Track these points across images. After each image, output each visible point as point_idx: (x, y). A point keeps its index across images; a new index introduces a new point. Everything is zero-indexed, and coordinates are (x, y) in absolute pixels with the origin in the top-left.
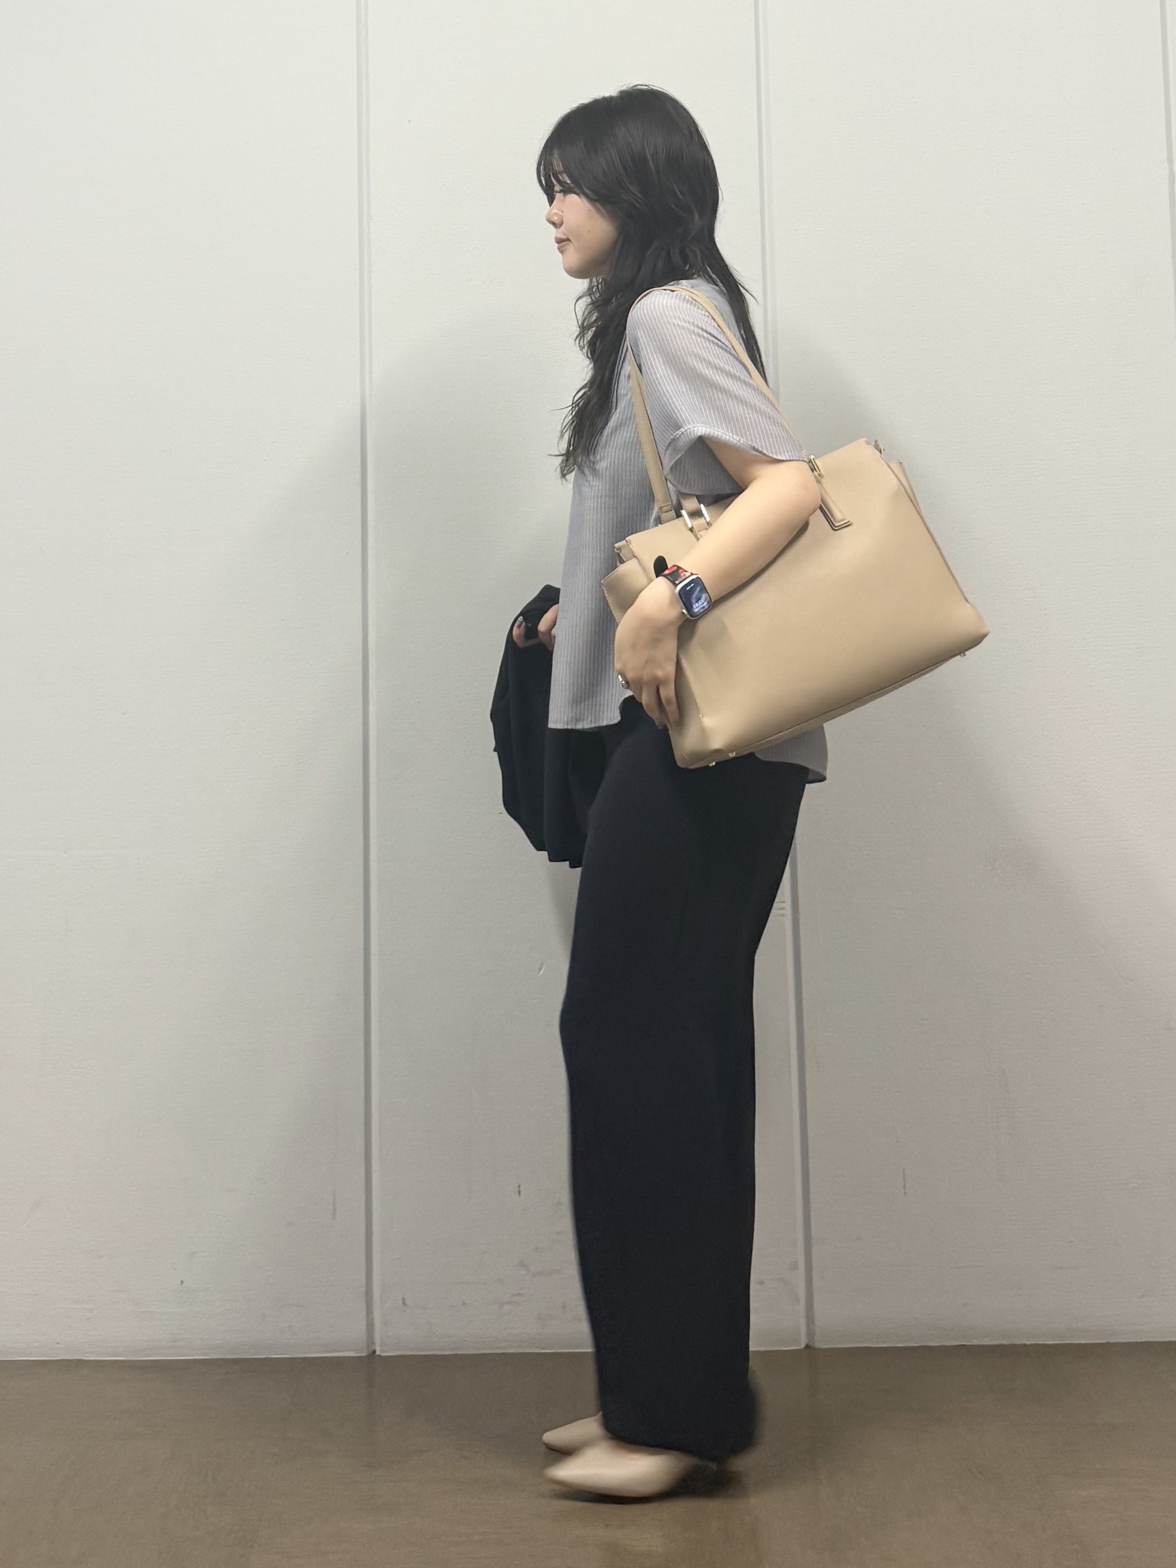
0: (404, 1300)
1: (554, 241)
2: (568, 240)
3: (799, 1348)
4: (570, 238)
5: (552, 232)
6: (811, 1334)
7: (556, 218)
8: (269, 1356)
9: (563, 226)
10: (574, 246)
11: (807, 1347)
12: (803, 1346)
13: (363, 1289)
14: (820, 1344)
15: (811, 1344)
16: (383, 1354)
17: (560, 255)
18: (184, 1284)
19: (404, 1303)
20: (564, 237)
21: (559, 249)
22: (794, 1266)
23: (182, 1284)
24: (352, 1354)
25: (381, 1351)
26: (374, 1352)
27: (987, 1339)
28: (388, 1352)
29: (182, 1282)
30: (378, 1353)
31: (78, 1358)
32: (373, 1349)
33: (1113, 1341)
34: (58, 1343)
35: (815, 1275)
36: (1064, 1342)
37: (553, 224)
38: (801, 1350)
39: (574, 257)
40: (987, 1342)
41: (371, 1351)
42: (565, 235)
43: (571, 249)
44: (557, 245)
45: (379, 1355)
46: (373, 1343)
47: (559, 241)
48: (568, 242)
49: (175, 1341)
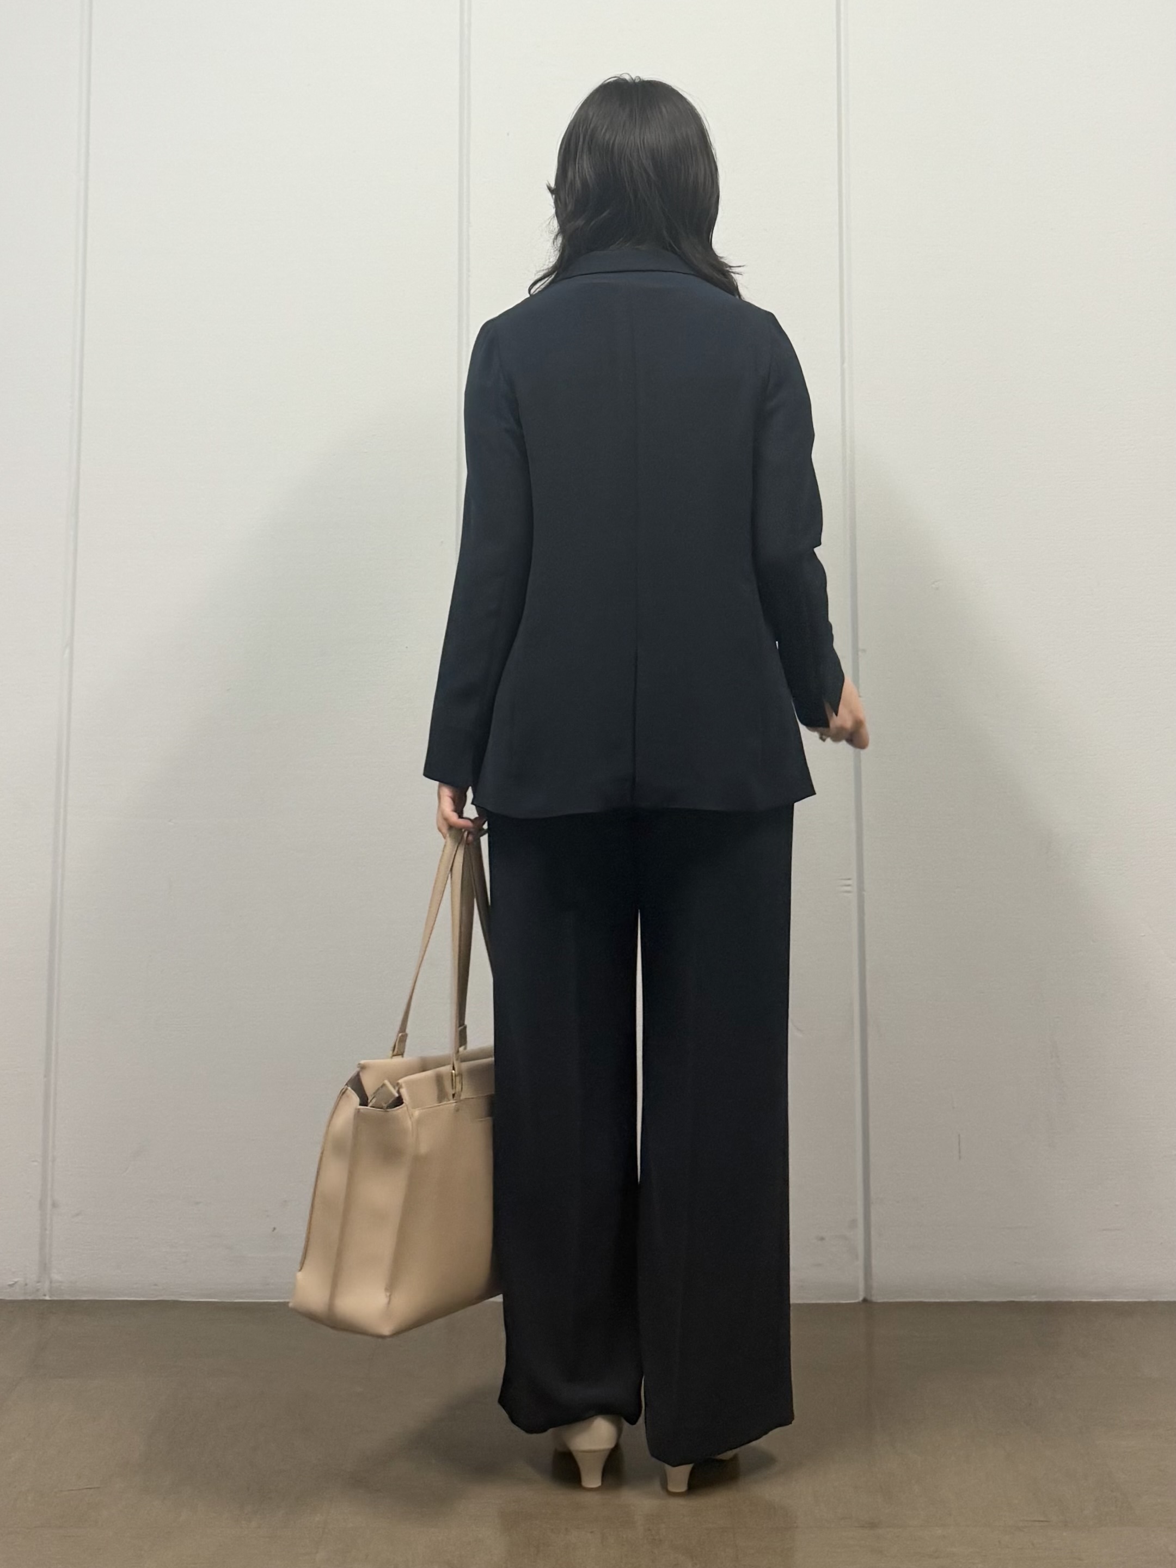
3: (856, 1301)
6: (868, 1287)
11: (865, 1300)
12: (861, 1299)
14: (878, 1298)
15: (869, 1298)
18: (276, 1231)
22: (853, 1223)
23: (273, 1231)
27: (1034, 1296)
29: (275, 1229)
31: (175, 1299)
33: (1154, 1300)
35: (873, 1232)
36: (1107, 1300)
38: (859, 1303)
40: (1034, 1299)
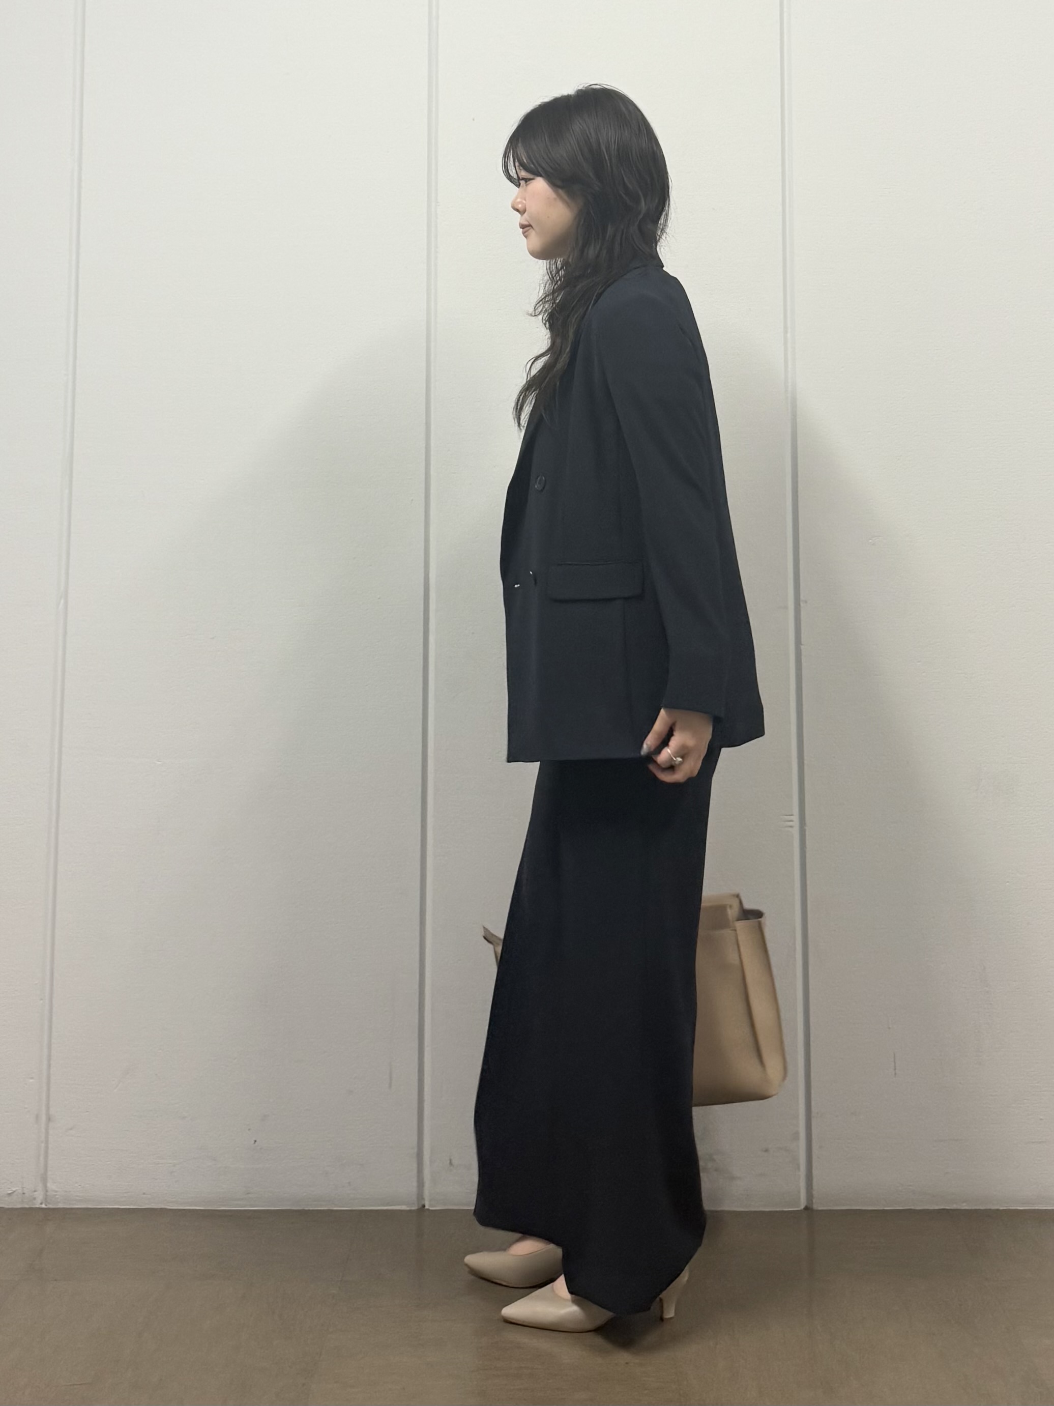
0: (451, 1160)
1: (519, 227)
2: (530, 226)
3: (799, 1209)
4: (532, 224)
5: (517, 218)
7: (520, 206)
8: (331, 1208)
9: (526, 213)
10: (536, 232)
11: (806, 1208)
12: (802, 1207)
13: (416, 1150)
14: (817, 1206)
15: (810, 1206)
16: (431, 1209)
17: (525, 238)
18: (257, 1143)
19: (451, 1163)
20: (526, 223)
21: (524, 233)
22: (796, 1136)
23: (255, 1143)
24: (404, 1208)
25: (430, 1206)
26: (424, 1206)
27: (964, 1204)
28: (435, 1206)
29: (255, 1141)
30: (427, 1207)
31: (163, 1207)
32: (423, 1203)
34: (144, 1194)
35: (814, 1145)
37: (518, 210)
38: (801, 1210)
39: (536, 240)
40: (965, 1206)
41: (420, 1206)
42: (528, 221)
43: (532, 233)
44: (522, 230)
45: (428, 1209)
46: (423, 1199)
47: (523, 227)
48: (530, 227)
49: (248, 1194)
